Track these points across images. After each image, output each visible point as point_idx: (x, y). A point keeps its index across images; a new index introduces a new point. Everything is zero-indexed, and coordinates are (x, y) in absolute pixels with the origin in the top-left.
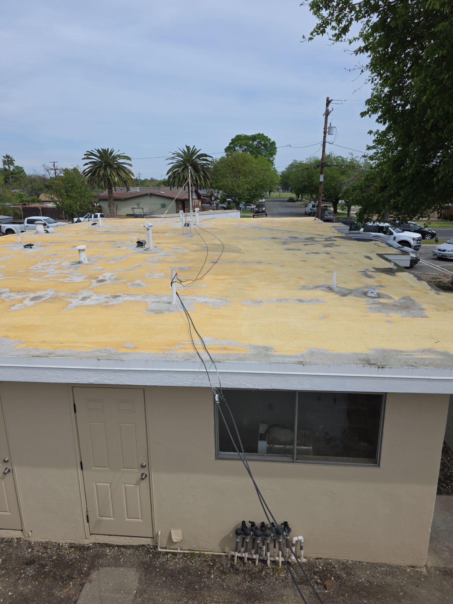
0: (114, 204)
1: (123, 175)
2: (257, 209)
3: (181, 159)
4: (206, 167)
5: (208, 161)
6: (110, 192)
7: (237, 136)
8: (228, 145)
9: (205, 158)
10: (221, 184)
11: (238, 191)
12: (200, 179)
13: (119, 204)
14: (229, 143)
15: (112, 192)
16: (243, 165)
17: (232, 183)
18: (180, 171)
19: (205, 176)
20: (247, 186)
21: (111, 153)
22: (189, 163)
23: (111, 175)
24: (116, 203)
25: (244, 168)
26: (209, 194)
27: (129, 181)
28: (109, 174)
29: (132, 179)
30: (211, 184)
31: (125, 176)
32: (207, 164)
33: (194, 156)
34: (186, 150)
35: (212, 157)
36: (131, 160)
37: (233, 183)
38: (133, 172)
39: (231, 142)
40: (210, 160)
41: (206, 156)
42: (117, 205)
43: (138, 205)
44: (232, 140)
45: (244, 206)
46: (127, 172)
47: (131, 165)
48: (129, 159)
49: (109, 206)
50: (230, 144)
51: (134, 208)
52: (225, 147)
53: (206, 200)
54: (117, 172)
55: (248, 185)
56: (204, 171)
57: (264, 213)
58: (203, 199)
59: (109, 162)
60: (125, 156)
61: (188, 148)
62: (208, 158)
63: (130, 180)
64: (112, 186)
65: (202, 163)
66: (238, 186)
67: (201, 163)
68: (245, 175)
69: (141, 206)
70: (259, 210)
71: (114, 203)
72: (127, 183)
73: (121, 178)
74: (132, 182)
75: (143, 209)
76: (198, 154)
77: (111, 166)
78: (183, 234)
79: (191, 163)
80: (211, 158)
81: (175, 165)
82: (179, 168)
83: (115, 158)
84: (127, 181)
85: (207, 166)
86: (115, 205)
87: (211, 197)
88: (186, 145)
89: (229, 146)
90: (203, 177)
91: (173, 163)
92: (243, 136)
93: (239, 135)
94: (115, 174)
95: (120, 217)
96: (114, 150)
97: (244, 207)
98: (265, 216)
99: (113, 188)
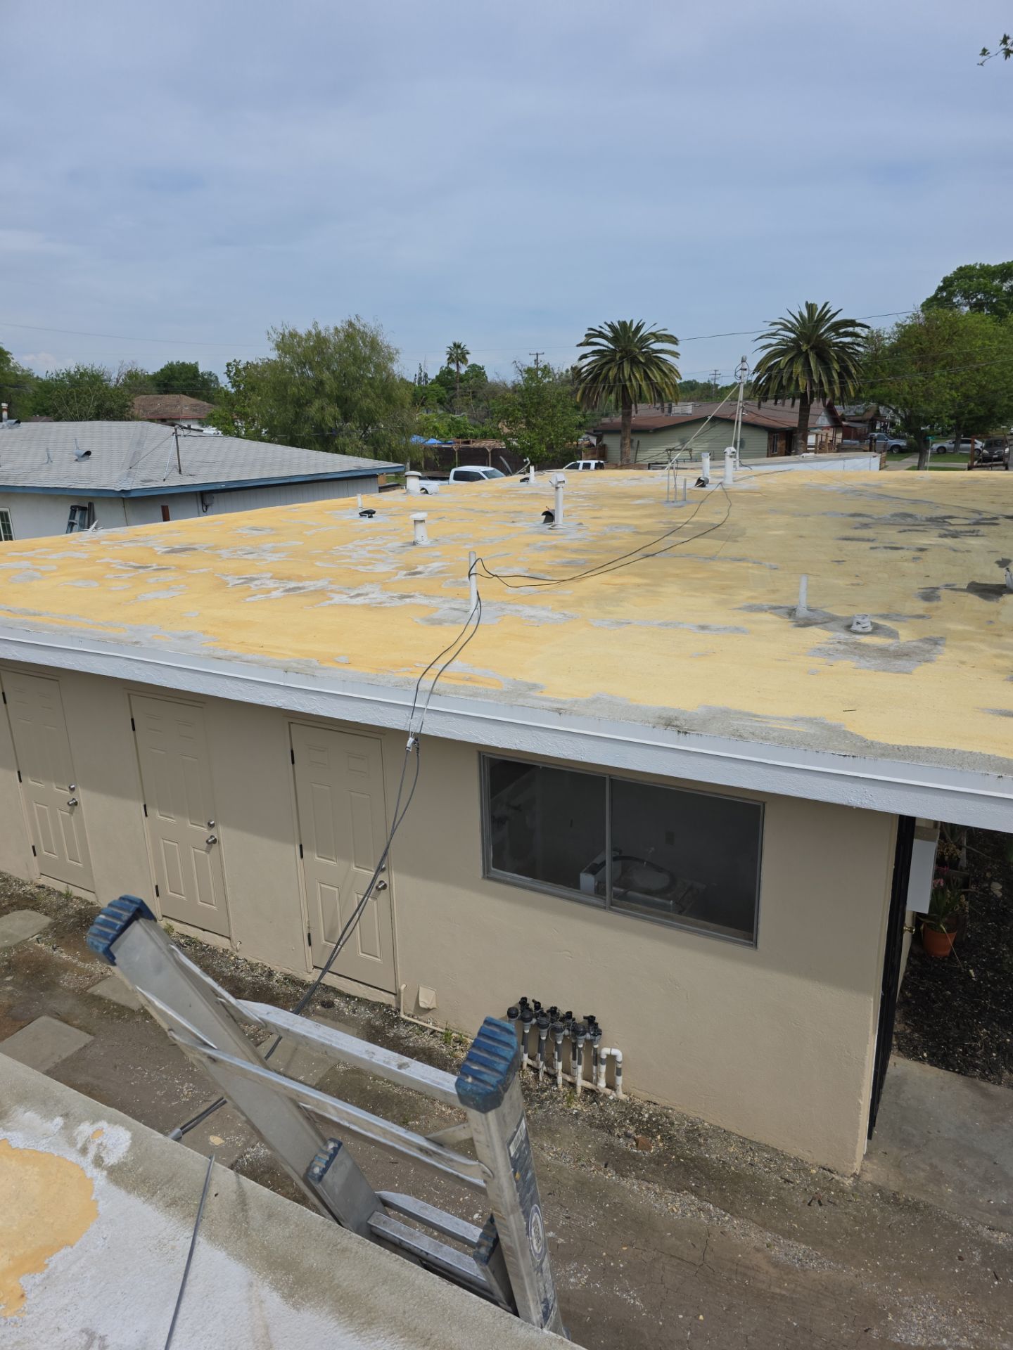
0: (632, 441)
1: (656, 376)
2: (985, 451)
3: (793, 336)
4: (850, 351)
5: (857, 335)
6: (627, 415)
7: (961, 269)
8: (932, 293)
9: (850, 329)
11: (925, 407)
12: (830, 383)
13: (641, 438)
14: (936, 288)
15: (630, 413)
18: (782, 365)
19: (845, 373)
21: (639, 328)
22: (808, 343)
23: (630, 380)
24: (636, 438)
27: (667, 391)
28: (627, 377)
29: (674, 386)
30: (859, 391)
31: (662, 379)
32: (853, 343)
33: (821, 329)
34: (805, 314)
35: (868, 327)
36: (677, 344)
38: (679, 370)
39: (941, 284)
40: (863, 335)
41: (852, 323)
42: (638, 442)
43: (683, 442)
44: (945, 280)
45: (953, 443)
46: (664, 369)
47: (675, 354)
48: (672, 340)
49: (622, 445)
50: (940, 289)
51: (671, 450)
52: (925, 300)
53: (855, 428)
54: (645, 372)
56: (841, 361)
57: (1002, 462)
58: (847, 426)
59: (630, 350)
60: (665, 335)
61: (810, 307)
62: (858, 330)
63: (671, 388)
64: (631, 403)
65: (840, 342)
66: (928, 397)
67: (837, 343)
69: (688, 445)
70: (992, 453)
71: (632, 437)
72: (663, 394)
73: (652, 384)
74: (676, 392)
75: (690, 450)
76: (833, 320)
77: (634, 362)
79: (811, 344)
80: (866, 330)
81: (775, 350)
82: (783, 356)
83: (644, 339)
84: (664, 389)
85: (853, 349)
86: (635, 444)
88: (807, 303)
89: (934, 298)
90: (840, 375)
91: (770, 345)
92: (978, 267)
93: (967, 267)
94: (641, 375)
95: (640, 467)
96: (644, 323)
97: (953, 445)
98: (1004, 468)
99: (633, 406)
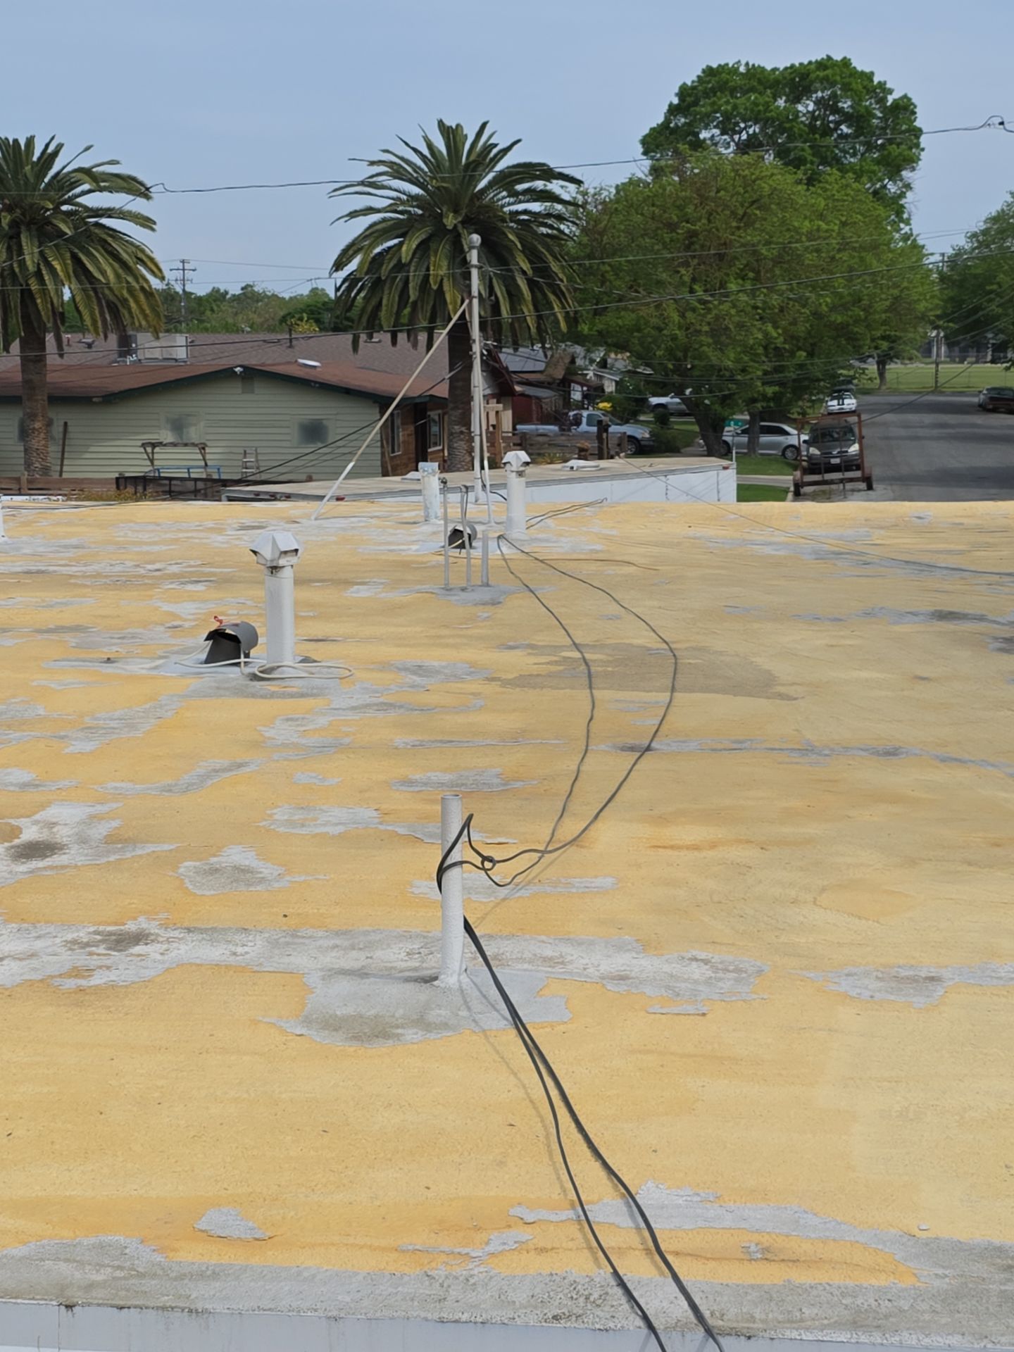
0: (49, 424)
1: (104, 270)
2: (814, 451)
3: (415, 190)
4: (544, 230)
5: (556, 199)
6: (34, 358)
7: (709, 71)
9: (539, 184)
10: (628, 319)
11: (714, 357)
12: (514, 296)
13: (78, 420)
14: (666, 108)
15: (41, 360)
16: (746, 221)
17: (683, 316)
18: (406, 252)
19: (542, 280)
20: (766, 334)
21: (48, 159)
22: (456, 211)
23: (38, 274)
24: (60, 416)
25: (750, 237)
26: (559, 373)
27: (133, 304)
28: (31, 268)
29: (149, 293)
30: (573, 320)
31: (118, 276)
32: (549, 215)
33: (481, 178)
34: (440, 144)
35: (578, 182)
36: (148, 197)
37: (689, 315)
38: (157, 256)
39: (676, 101)
40: (566, 197)
41: (548, 173)
42: (66, 424)
43: (178, 426)
44: (684, 92)
45: (744, 432)
46: (125, 256)
47: (146, 222)
48: (143, 191)
49: (24, 434)
51: (154, 445)
52: (647, 131)
53: (538, 398)
54: (75, 259)
55: (769, 328)
56: (533, 255)
57: (858, 474)
58: (522, 395)
59: (31, 206)
60: (117, 176)
61: (451, 134)
62: (555, 186)
63: (142, 297)
64: (45, 330)
65: (525, 212)
66: (719, 333)
67: (518, 213)
68: (755, 271)
69: (194, 434)
70: (827, 455)
71: (51, 414)
72: (124, 312)
73: (95, 290)
74: (154, 309)
75: (203, 448)
76: (501, 166)
77: (44, 230)
78: (448, 589)
79: (464, 212)
80: (572, 187)
81: (384, 220)
82: (403, 235)
83: (65, 183)
84: (124, 302)
85: (551, 227)
86: (57, 430)
87: (564, 385)
88: (441, 123)
89: (665, 126)
90: (531, 284)
91: (370, 210)
94: (65, 265)
95: (81, 490)
96: (60, 146)
97: (745, 439)
98: (863, 486)
99: (50, 338)
